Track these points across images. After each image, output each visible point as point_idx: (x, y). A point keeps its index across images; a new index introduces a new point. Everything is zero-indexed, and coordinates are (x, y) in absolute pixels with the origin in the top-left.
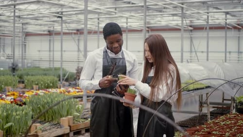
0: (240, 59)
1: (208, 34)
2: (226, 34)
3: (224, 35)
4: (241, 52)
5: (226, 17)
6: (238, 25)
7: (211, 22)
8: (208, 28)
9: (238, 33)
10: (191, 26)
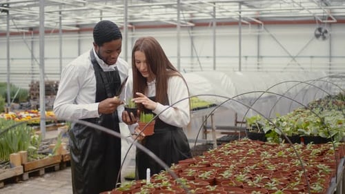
0: (260, 66)
1: (215, 33)
2: (240, 32)
3: (238, 34)
4: (262, 57)
5: (240, 8)
6: (258, 19)
7: (218, 16)
8: (214, 24)
9: (258, 30)
10: (191, 22)
